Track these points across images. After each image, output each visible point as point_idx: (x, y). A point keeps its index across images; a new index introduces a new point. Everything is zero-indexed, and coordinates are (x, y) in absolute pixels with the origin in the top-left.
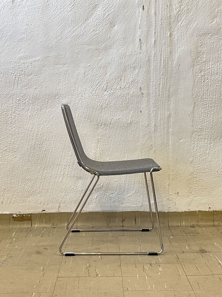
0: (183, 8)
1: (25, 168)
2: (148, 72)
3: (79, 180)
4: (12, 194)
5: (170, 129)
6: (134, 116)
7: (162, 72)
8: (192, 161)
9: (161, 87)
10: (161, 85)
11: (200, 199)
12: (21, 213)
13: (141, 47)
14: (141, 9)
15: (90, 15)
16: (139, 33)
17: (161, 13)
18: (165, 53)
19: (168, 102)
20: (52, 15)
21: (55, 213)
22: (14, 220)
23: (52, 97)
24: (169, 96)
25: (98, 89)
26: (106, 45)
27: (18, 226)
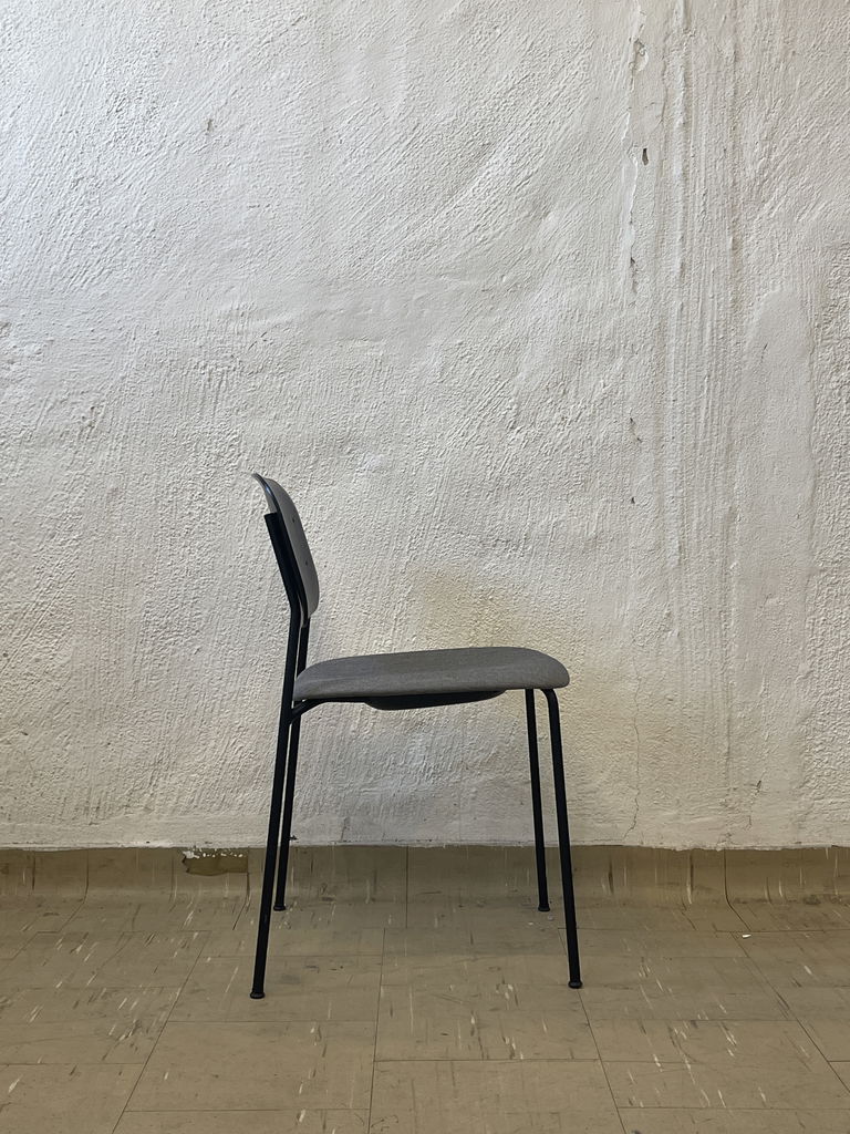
0: (776, 159)
1: (232, 689)
2: (660, 366)
3: (415, 734)
4: (184, 779)
5: (732, 560)
6: (609, 515)
7: (706, 366)
8: (809, 673)
9: (702, 419)
10: (703, 411)
11: (835, 806)
12: (211, 847)
13: (635, 283)
14: (637, 161)
15: (464, 176)
16: (628, 239)
17: (703, 173)
18: (716, 306)
19: (726, 469)
20: (337, 174)
21: (330, 847)
22: (188, 871)
23: (332, 449)
24: (729, 448)
25: (486, 424)
26: (516, 277)
27: (201, 892)
